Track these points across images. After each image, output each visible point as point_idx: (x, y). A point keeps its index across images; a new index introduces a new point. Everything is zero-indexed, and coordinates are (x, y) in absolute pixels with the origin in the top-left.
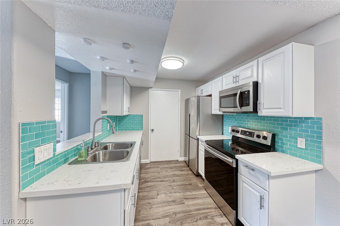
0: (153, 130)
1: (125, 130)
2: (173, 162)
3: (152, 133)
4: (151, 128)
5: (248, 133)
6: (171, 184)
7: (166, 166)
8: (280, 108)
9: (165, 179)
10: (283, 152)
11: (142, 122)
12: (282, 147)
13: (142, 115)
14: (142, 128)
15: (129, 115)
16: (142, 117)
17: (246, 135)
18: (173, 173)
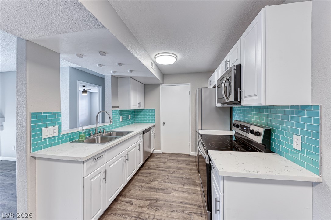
0: (164, 124)
1: (141, 122)
2: (184, 156)
3: (164, 126)
4: (162, 121)
5: (245, 128)
6: (169, 175)
7: (175, 158)
8: (255, 95)
9: (166, 170)
10: (280, 153)
11: (155, 116)
12: (279, 147)
13: (155, 109)
14: (155, 121)
15: (143, 109)
16: (155, 111)
17: (243, 131)
18: (177, 165)
